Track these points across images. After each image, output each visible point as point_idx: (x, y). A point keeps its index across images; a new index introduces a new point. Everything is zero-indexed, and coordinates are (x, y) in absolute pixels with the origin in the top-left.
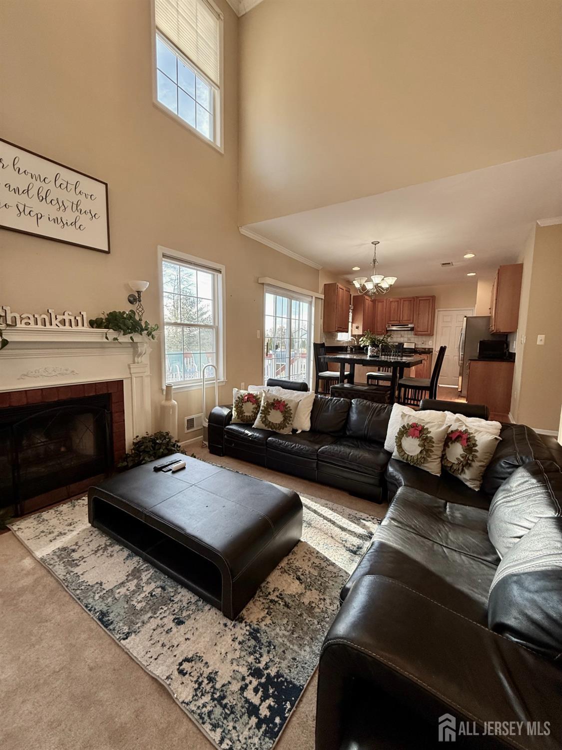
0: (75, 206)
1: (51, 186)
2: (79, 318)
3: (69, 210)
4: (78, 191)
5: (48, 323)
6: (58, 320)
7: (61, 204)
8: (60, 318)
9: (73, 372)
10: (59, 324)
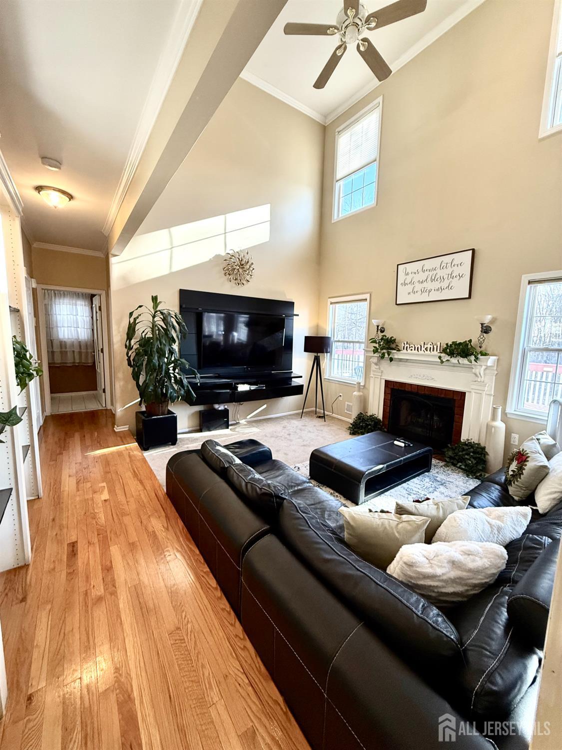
0: (450, 276)
1: (438, 271)
2: (435, 347)
3: (446, 280)
4: (453, 265)
5: (419, 350)
6: (425, 348)
7: (442, 278)
8: (426, 346)
9: (433, 379)
10: (425, 350)
